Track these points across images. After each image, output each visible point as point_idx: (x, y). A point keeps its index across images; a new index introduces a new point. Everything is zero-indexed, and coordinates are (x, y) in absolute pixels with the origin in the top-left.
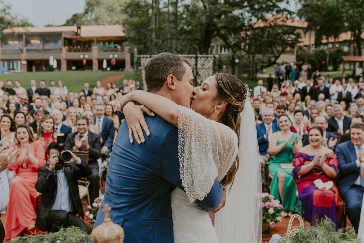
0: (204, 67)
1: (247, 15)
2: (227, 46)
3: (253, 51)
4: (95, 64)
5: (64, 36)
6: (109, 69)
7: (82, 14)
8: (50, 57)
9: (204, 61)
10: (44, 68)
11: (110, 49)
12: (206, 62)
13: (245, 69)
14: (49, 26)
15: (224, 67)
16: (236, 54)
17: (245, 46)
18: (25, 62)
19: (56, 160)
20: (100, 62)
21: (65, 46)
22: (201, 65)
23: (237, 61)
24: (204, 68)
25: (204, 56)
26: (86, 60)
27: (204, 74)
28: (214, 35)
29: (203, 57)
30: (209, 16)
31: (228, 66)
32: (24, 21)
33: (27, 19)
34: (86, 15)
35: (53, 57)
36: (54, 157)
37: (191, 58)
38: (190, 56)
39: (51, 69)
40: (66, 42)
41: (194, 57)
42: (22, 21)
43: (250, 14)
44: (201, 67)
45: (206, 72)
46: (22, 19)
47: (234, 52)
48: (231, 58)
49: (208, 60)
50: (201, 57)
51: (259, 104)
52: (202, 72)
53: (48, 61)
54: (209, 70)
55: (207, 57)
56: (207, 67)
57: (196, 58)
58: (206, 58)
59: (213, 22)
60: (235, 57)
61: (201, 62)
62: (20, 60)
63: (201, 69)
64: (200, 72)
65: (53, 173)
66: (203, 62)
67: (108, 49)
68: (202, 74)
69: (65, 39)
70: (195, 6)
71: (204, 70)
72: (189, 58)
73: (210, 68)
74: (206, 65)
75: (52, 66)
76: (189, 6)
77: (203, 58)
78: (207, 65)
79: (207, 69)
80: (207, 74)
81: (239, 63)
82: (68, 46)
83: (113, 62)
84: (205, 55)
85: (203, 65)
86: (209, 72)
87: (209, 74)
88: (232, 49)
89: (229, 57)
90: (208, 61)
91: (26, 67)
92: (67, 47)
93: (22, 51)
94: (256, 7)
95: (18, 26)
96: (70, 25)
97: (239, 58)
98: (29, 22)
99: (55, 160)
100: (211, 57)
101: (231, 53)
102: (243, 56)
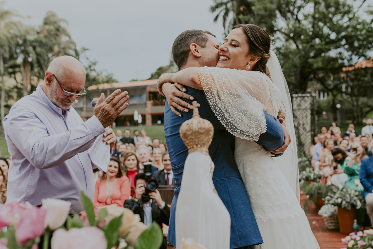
0: (301, 107)
1: (346, 54)
2: (326, 90)
3: (356, 93)
5: (148, 89)
7: (167, 66)
8: (134, 112)
9: (301, 101)
10: (128, 124)
12: (303, 102)
13: (348, 115)
14: (134, 81)
15: (324, 113)
16: (337, 98)
17: (347, 88)
19: (143, 191)
21: (150, 100)
22: (297, 106)
23: (338, 106)
24: (300, 109)
25: (300, 95)
27: (301, 115)
28: (310, 78)
30: (304, 57)
31: (328, 112)
32: (109, 77)
33: (113, 74)
34: (172, 68)
35: (138, 111)
36: (140, 187)
39: (136, 124)
40: (151, 95)
42: (107, 77)
43: (350, 53)
44: (297, 108)
45: (303, 113)
46: (107, 75)
47: (334, 96)
48: (331, 102)
49: (304, 100)
50: (297, 98)
51: (367, 142)
52: (299, 113)
53: (132, 117)
55: (304, 97)
56: (304, 107)
58: (302, 98)
59: (308, 63)
60: (336, 101)
61: (297, 102)
63: (297, 110)
64: (297, 113)
65: (139, 205)
66: (299, 102)
68: (299, 115)
69: (150, 93)
70: (287, 48)
71: (301, 111)
73: (308, 109)
74: (303, 105)
75: (137, 121)
76: (280, 48)
77: (299, 99)
79: (304, 109)
80: (305, 115)
81: (341, 109)
82: (153, 99)
84: (302, 94)
85: (299, 105)
86: (306, 112)
87: (307, 115)
88: (332, 93)
92: (152, 102)
94: (356, 44)
95: (103, 82)
96: (154, 79)
97: (341, 102)
98: (114, 78)
99: (141, 190)
100: (308, 97)
101: (331, 97)
102: (345, 100)
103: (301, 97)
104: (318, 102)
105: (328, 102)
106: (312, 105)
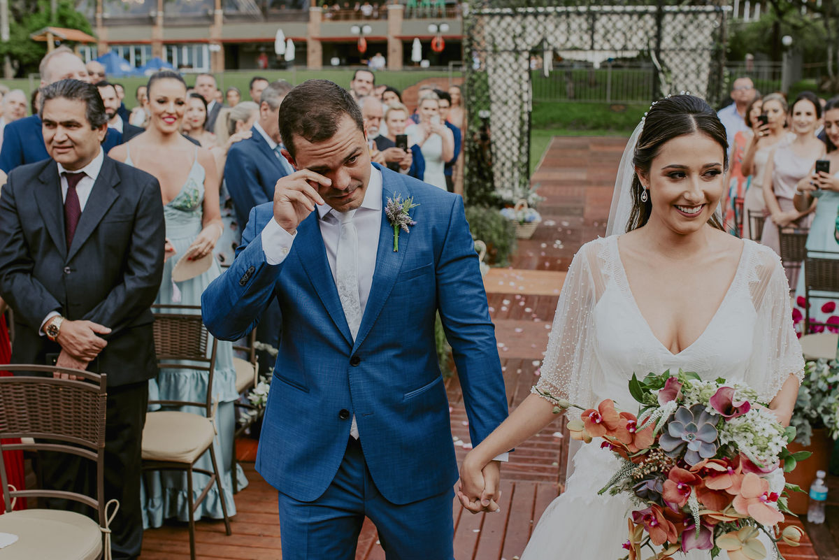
0: (684, 45)
4: (394, 51)
6: (425, 64)
8: (276, 34)
9: (685, 27)
11: (436, 10)
13: (810, 66)
15: (749, 57)
16: (786, 18)
18: (218, 48)
20: (407, 47)
21: (318, 4)
22: (674, 39)
23: (787, 40)
24: (683, 49)
25: (686, 8)
26: (367, 40)
27: (682, 67)
29: (681, 12)
31: (759, 54)
35: (285, 33)
37: (641, 15)
38: (640, 8)
39: (280, 64)
41: (652, 14)
44: (673, 45)
45: (688, 60)
47: (780, 14)
48: (771, 30)
49: (696, 23)
50: (675, 14)
52: (677, 60)
54: (701, 55)
55: (695, 13)
56: (693, 45)
57: (659, 16)
58: (690, 16)
60: (783, 26)
61: (674, 28)
62: (207, 42)
63: (672, 50)
64: (672, 60)
66: (680, 27)
67: (428, 10)
68: (677, 66)
71: (682, 54)
72: (635, 17)
73: (704, 49)
74: (690, 38)
75: (283, 56)
77: (680, 17)
78: (695, 37)
79: (693, 50)
80: (693, 66)
83: (437, 45)
84: (690, 4)
85: (680, 37)
86: (699, 60)
87: (699, 66)
88: (775, 6)
89: (765, 30)
90: (698, 26)
91: (221, 60)
93: (211, 18)
97: (796, 30)
100: (708, 13)
101: (770, 16)
102: (807, 24)
103: (686, 13)
104: (735, 25)
105: (762, 29)
106: (717, 36)
